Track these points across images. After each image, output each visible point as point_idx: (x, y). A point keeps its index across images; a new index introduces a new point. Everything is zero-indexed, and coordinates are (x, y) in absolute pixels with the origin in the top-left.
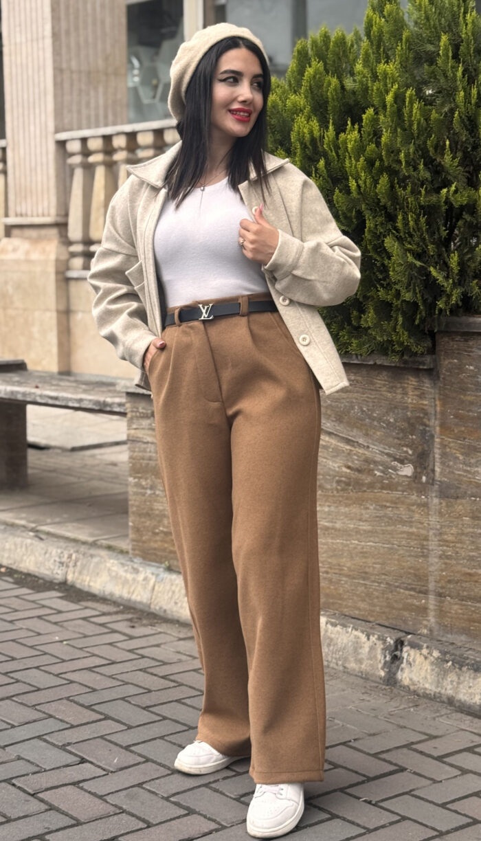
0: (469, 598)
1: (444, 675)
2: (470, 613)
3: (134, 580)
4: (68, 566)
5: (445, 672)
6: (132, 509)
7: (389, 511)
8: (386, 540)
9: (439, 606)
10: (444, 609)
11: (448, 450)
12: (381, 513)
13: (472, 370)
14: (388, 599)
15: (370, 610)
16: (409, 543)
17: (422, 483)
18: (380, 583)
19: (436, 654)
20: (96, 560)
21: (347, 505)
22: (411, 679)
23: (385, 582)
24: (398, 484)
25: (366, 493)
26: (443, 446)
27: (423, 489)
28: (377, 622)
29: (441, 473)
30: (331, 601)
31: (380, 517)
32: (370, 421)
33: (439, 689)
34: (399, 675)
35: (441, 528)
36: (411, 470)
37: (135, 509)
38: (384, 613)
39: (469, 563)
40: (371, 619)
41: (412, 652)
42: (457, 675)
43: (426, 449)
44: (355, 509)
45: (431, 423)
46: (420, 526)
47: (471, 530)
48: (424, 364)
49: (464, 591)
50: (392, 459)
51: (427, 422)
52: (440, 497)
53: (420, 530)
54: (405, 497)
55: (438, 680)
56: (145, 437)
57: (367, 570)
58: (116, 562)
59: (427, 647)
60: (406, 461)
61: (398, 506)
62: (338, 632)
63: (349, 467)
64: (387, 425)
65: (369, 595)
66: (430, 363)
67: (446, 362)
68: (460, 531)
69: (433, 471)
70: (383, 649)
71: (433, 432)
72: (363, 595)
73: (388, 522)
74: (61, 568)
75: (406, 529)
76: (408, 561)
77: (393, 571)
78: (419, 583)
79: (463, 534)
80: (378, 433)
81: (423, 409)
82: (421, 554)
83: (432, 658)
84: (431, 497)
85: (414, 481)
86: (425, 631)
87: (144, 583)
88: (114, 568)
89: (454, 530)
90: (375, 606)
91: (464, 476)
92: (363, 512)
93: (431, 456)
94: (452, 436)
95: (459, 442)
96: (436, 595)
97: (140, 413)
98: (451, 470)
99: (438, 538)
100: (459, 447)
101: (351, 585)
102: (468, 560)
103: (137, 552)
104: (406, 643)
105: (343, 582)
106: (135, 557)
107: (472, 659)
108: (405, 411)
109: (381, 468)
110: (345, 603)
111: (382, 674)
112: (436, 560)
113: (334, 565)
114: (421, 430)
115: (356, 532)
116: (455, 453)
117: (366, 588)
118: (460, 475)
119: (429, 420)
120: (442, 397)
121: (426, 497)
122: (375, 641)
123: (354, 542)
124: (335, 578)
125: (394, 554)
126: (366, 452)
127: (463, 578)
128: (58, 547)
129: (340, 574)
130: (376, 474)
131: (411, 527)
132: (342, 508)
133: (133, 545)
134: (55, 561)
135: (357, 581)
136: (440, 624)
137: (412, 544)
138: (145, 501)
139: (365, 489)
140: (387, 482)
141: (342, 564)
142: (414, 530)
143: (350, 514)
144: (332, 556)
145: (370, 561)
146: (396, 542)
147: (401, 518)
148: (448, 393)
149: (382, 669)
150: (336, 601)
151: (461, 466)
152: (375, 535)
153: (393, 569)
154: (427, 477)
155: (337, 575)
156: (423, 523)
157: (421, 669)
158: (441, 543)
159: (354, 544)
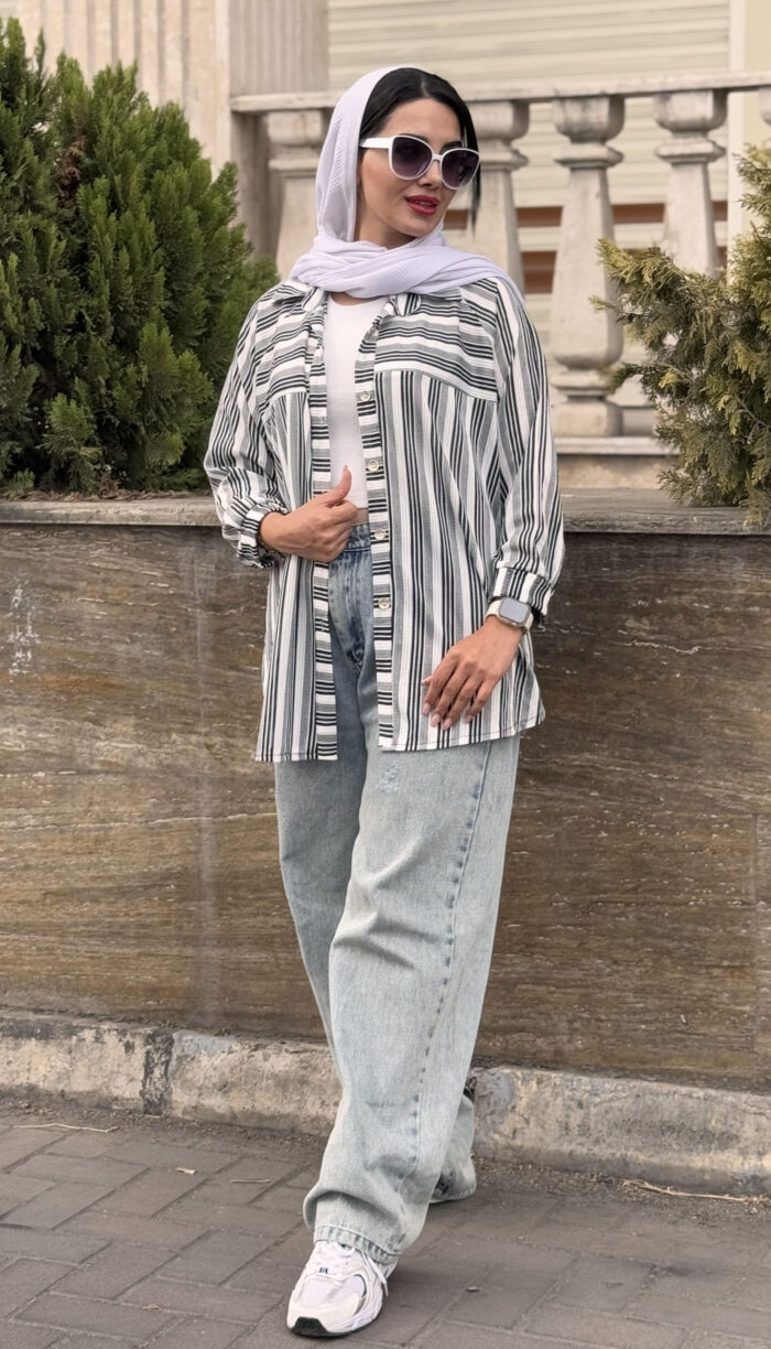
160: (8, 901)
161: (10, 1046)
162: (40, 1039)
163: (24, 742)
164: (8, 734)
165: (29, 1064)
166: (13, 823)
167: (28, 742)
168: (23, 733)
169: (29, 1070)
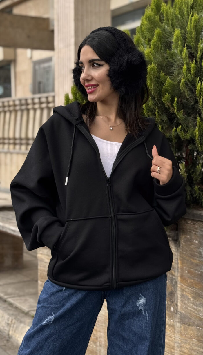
4: (10, 326)
11: (185, 293)
13: (197, 244)
20: (22, 325)
26: (183, 290)
27: (171, 316)
29: (181, 307)
35: (181, 343)
43: (173, 290)
46: (170, 339)
48: (170, 237)
51: (174, 273)
52: (180, 323)
53: (170, 342)
66: (174, 236)
67: (183, 237)
68: (191, 348)
69: (177, 305)
71: (177, 280)
79: (193, 350)
84: (176, 321)
89: (188, 346)
91: (194, 312)
93: (176, 295)
94: (187, 285)
95: (190, 289)
98: (186, 306)
99: (180, 349)
100: (191, 293)
116: (188, 296)
118: (191, 311)
120: (181, 258)
121: (173, 321)
128: (8, 314)
134: (6, 322)
142: (167, 341)
148: (184, 256)
151: (192, 305)
154: (174, 308)
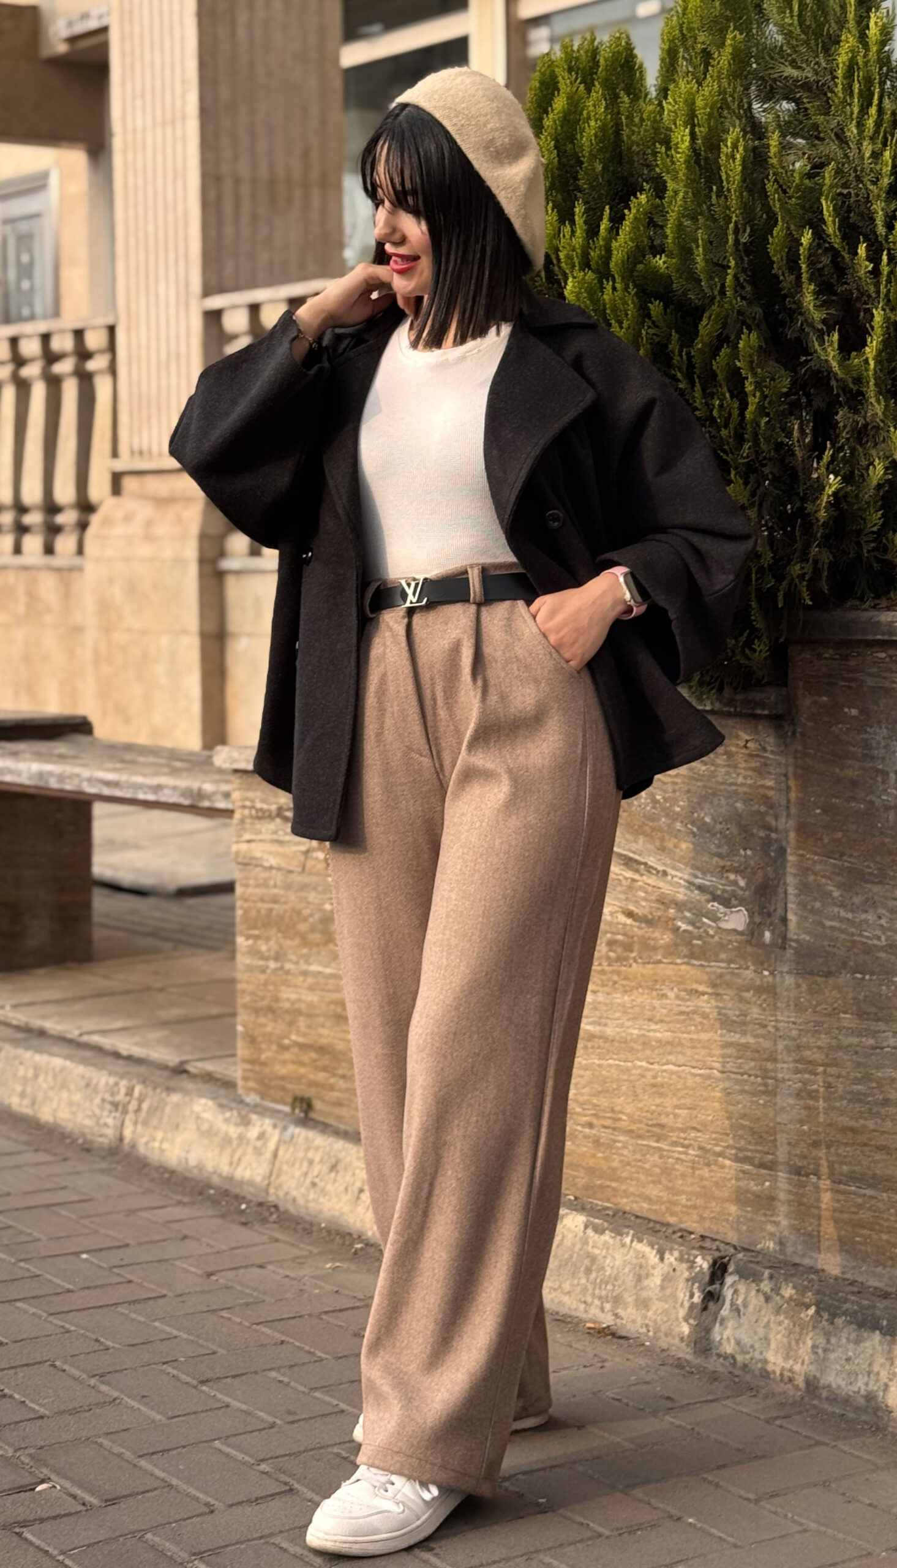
0: (852, 1178)
1: (801, 1334)
2: (855, 1210)
3: (241, 1137)
4: (125, 1112)
5: (802, 1329)
6: (243, 1000)
7: (704, 1001)
8: (698, 1061)
9: (796, 1194)
10: (805, 1200)
11: (811, 878)
12: (689, 1006)
13: (854, 717)
14: (702, 1178)
15: (670, 1202)
16: (739, 1067)
17: (761, 945)
18: (688, 1147)
19: (788, 1291)
20: (175, 1098)
21: (626, 992)
22: (738, 1342)
23: (696, 1144)
24: (722, 946)
25: (662, 966)
26: (804, 871)
27: (765, 957)
28: (683, 1226)
29: (799, 924)
30: (599, 1182)
31: (688, 1013)
32: (669, 821)
33: (791, 1362)
34: (717, 1333)
35: (800, 1035)
36: (743, 920)
37: (247, 999)
38: (694, 1207)
39: (851, 1105)
40: (672, 1220)
41: (742, 1288)
42: (825, 1334)
43: (772, 875)
44: (642, 998)
45: (781, 826)
46: (761, 1031)
47: (855, 1040)
48: (763, 705)
49: (842, 1163)
50: (708, 896)
51: (773, 823)
52: (797, 974)
53: (761, 1040)
54: (733, 974)
55: (789, 1344)
56: (266, 856)
57: (664, 1120)
58: (210, 1103)
59: (771, 1277)
60: (734, 902)
61: (720, 991)
62: (606, 1243)
63: (630, 914)
64: (698, 828)
65: (666, 1171)
66: (776, 703)
67: (807, 702)
68: (834, 1043)
69: (784, 920)
70: (688, 1280)
71: (784, 843)
72: (657, 1170)
73: (701, 1023)
74: (113, 1114)
75: (735, 1037)
76: (738, 1103)
77: (712, 1122)
78: (760, 1148)
79: (840, 1047)
80: (684, 846)
81: (765, 797)
82: (762, 1088)
83: (778, 1298)
84: (781, 972)
85: (749, 942)
86: (771, 1245)
87: (259, 1143)
88: (205, 1115)
89: (824, 1040)
90: (679, 1193)
91: (843, 931)
92: (656, 1003)
93: (781, 890)
94: (818, 851)
95: (832, 861)
96: (790, 1173)
97: (257, 810)
98: (817, 918)
99: (793, 1054)
100: (834, 873)
101: (634, 1151)
102: (850, 1101)
103: (251, 1084)
104: (731, 1268)
105: (619, 1145)
106: (248, 1095)
107: (853, 1302)
108: (731, 801)
109: (688, 914)
110: (623, 1187)
111: (686, 1329)
112: (791, 1101)
113: (604, 1111)
114: (761, 838)
115: (644, 1044)
116: (824, 885)
117: (661, 1157)
118: (832, 927)
119: (776, 818)
120: (800, 771)
121: (772, 973)
122: (675, 1263)
123: (639, 1063)
124: (605, 1136)
125: (713, 1089)
126: (661, 884)
127: (839, 1137)
128: (111, 1073)
129: (614, 1129)
130: (678, 928)
131: (744, 1033)
132: (618, 995)
133: (245, 1070)
134: (103, 1100)
135: (645, 1143)
136: (799, 1230)
137: (747, 1067)
138: (265, 984)
139: (659, 957)
140: (699, 942)
141: (618, 1108)
142: (749, 1039)
143: (632, 1008)
144: (600, 1092)
145: (669, 1102)
146: (716, 1065)
147: (725, 1015)
148: (811, 764)
149: (686, 1320)
150: (608, 1183)
151: (836, 910)
152: (679, 1049)
153: (710, 1118)
154: (773, 932)
155: (610, 1131)
156: (766, 1026)
157: (756, 1322)
158: (800, 1066)
159: (641, 1067)
160: (865, 1145)
161: (853, 1336)
162: (883, 1334)
163: (884, 933)
164: (866, 921)
165: (870, 1365)
166: (871, 1041)
167: (889, 934)
168: (883, 922)
169: (869, 1373)
